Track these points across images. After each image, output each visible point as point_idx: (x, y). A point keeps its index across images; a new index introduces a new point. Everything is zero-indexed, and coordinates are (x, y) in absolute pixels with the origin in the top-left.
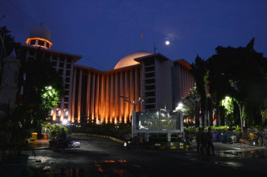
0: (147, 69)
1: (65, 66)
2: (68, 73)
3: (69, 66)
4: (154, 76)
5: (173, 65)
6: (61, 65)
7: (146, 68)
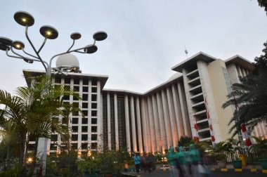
0: (190, 77)
1: (90, 90)
2: (94, 98)
3: (94, 90)
4: (200, 84)
5: (224, 66)
6: (85, 89)
7: (188, 77)
